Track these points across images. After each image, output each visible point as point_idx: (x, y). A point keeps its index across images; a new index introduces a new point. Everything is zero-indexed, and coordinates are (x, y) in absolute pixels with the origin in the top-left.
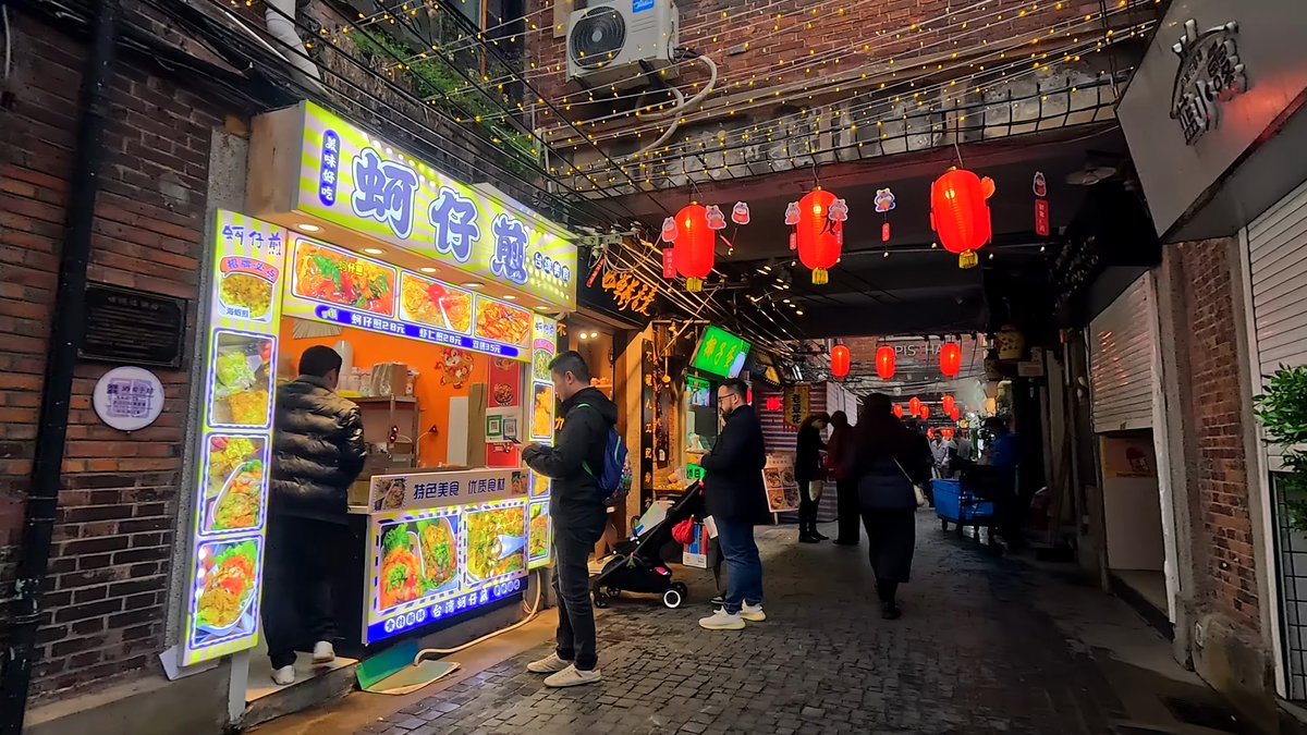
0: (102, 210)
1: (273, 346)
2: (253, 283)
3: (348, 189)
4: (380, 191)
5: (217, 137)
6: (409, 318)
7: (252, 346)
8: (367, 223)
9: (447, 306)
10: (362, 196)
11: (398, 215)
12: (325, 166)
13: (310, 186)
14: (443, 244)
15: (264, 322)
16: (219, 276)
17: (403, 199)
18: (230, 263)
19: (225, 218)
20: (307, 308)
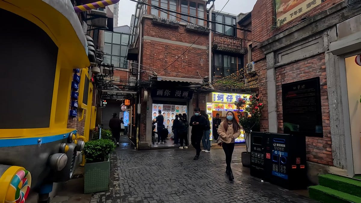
0: (199, 105)
1: (212, 114)
2: (210, 108)
3: (217, 98)
4: (220, 98)
5: (206, 96)
6: (226, 109)
7: (210, 114)
8: (219, 101)
9: (231, 107)
10: (218, 99)
11: (222, 100)
12: (214, 97)
13: (213, 99)
14: (228, 101)
15: (211, 112)
16: (207, 108)
17: (222, 98)
18: (208, 107)
19: (207, 103)
20: (214, 110)
